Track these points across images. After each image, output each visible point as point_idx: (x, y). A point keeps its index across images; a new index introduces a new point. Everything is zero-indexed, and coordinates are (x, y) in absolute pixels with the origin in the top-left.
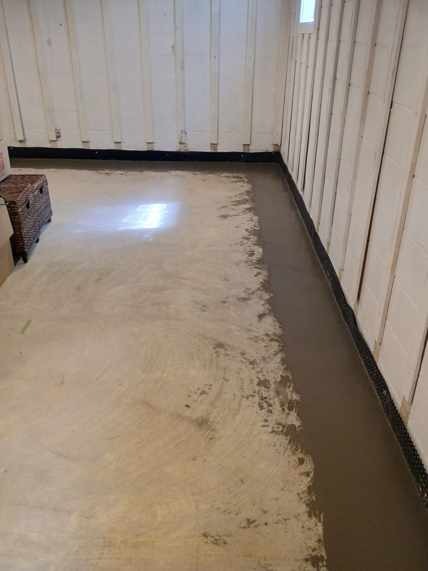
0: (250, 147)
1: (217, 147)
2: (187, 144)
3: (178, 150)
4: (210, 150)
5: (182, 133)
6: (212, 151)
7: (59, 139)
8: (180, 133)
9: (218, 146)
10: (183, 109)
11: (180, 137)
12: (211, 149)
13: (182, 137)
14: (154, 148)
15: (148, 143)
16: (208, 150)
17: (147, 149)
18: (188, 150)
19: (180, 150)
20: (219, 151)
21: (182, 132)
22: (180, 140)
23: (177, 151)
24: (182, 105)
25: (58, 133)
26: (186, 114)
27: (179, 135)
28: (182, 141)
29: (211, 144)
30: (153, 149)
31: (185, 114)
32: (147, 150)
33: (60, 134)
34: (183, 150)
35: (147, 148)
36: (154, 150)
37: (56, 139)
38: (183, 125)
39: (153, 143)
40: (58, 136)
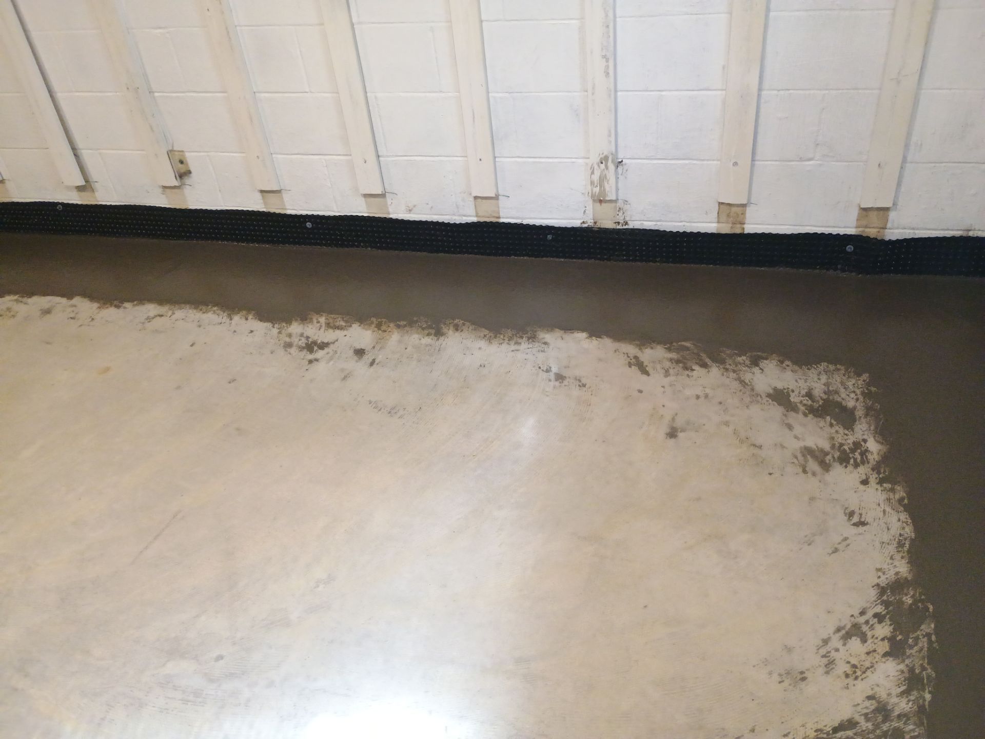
1: (743, 214)
2: (626, 202)
3: (590, 223)
4: (715, 225)
5: (603, 166)
6: (725, 229)
7: (187, 181)
8: (596, 167)
9: (749, 211)
10: (607, 74)
11: (596, 177)
12: (718, 222)
13: (603, 179)
14: (501, 214)
15: (476, 198)
16: (709, 225)
17: (477, 216)
18: (626, 223)
19: (595, 223)
20: (751, 228)
21: (604, 160)
22: (597, 190)
23: (585, 225)
24: (604, 57)
25: (181, 162)
26: (619, 94)
27: (593, 173)
28: (603, 192)
29: (720, 204)
30: (499, 217)
31: (616, 91)
32: (475, 219)
33: (187, 165)
34: (608, 224)
35: (474, 214)
36: (502, 220)
37: (175, 183)
38: (610, 136)
39: (496, 198)
40: (183, 171)
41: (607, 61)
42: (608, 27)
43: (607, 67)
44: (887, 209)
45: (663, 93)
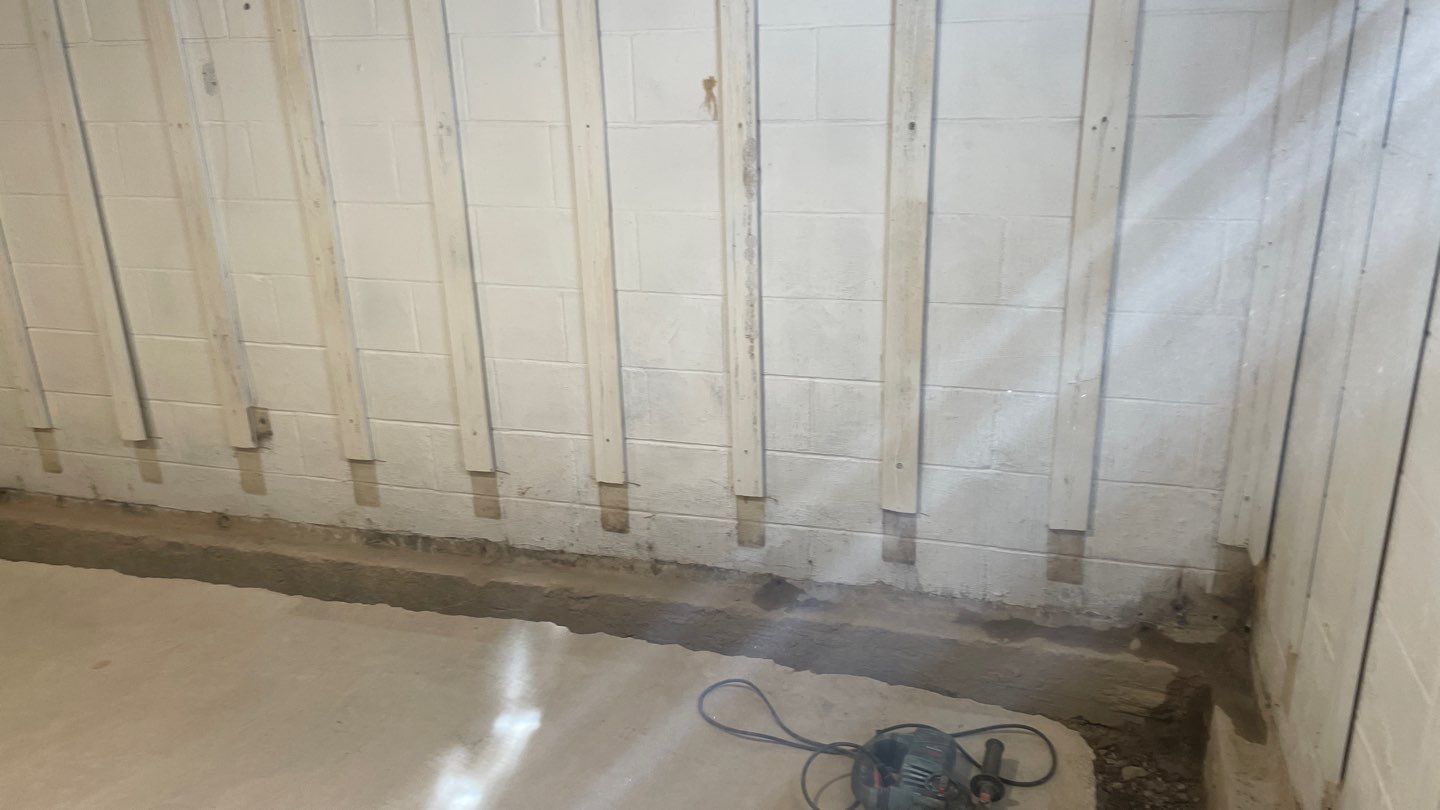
0: (1088, 541)
1: (913, 525)
4: (880, 536)
6: (893, 542)
7: (266, 444)
9: (920, 523)
10: (752, 355)
12: (884, 533)
14: (631, 507)
15: (600, 484)
16: (873, 536)
17: (601, 506)
20: (923, 543)
24: (748, 336)
25: (263, 421)
26: (766, 377)
29: (886, 511)
30: (628, 510)
31: (763, 375)
33: (270, 427)
35: (598, 503)
37: (251, 445)
38: (755, 423)
39: (625, 485)
40: (262, 431)
41: (752, 341)
42: (752, 306)
43: (752, 348)
44: (1081, 533)
45: (816, 380)
